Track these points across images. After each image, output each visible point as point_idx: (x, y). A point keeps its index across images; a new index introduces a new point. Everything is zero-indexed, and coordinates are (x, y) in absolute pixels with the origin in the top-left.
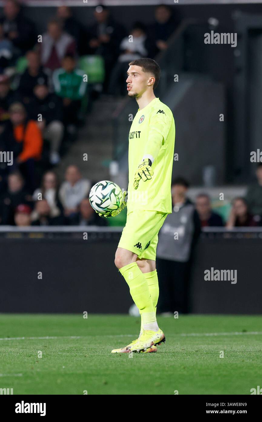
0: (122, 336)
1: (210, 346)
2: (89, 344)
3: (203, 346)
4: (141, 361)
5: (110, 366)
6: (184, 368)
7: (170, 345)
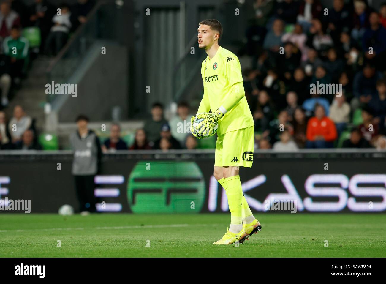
0: (54, 229)
1: (118, 236)
2: (30, 235)
3: (113, 236)
4: (68, 247)
5: (46, 251)
6: (100, 252)
7: (89, 235)
